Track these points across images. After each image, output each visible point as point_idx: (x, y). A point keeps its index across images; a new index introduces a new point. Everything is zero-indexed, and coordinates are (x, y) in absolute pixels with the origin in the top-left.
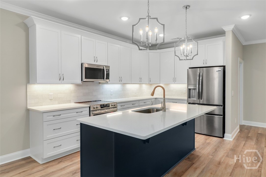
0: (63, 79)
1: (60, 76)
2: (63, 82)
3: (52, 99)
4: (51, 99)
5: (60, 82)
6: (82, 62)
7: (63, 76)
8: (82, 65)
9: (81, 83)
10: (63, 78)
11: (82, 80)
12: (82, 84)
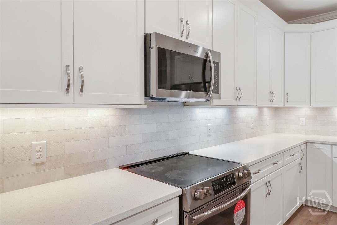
0: (82, 87)
1: (69, 76)
2: (78, 99)
3: (43, 164)
4: (39, 161)
5: (69, 98)
6: (148, 32)
7: (82, 77)
8: (147, 38)
9: (143, 102)
10: (83, 82)
11: (146, 95)
12: (145, 106)
